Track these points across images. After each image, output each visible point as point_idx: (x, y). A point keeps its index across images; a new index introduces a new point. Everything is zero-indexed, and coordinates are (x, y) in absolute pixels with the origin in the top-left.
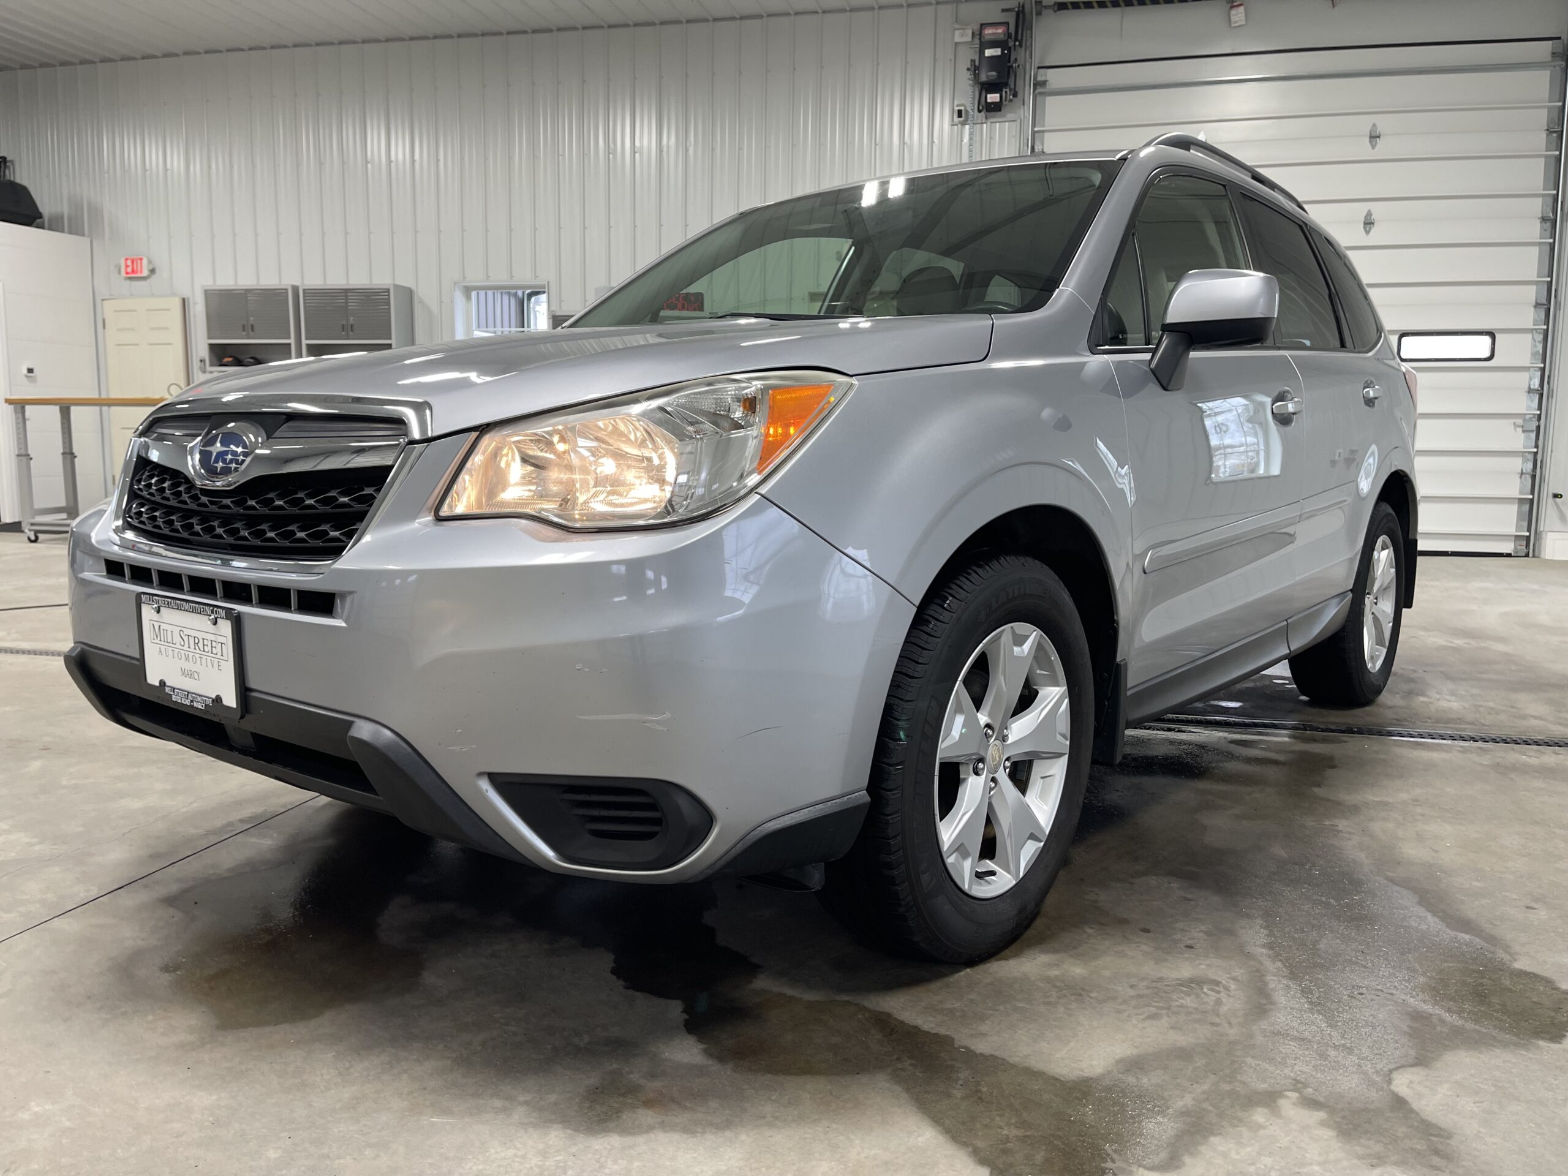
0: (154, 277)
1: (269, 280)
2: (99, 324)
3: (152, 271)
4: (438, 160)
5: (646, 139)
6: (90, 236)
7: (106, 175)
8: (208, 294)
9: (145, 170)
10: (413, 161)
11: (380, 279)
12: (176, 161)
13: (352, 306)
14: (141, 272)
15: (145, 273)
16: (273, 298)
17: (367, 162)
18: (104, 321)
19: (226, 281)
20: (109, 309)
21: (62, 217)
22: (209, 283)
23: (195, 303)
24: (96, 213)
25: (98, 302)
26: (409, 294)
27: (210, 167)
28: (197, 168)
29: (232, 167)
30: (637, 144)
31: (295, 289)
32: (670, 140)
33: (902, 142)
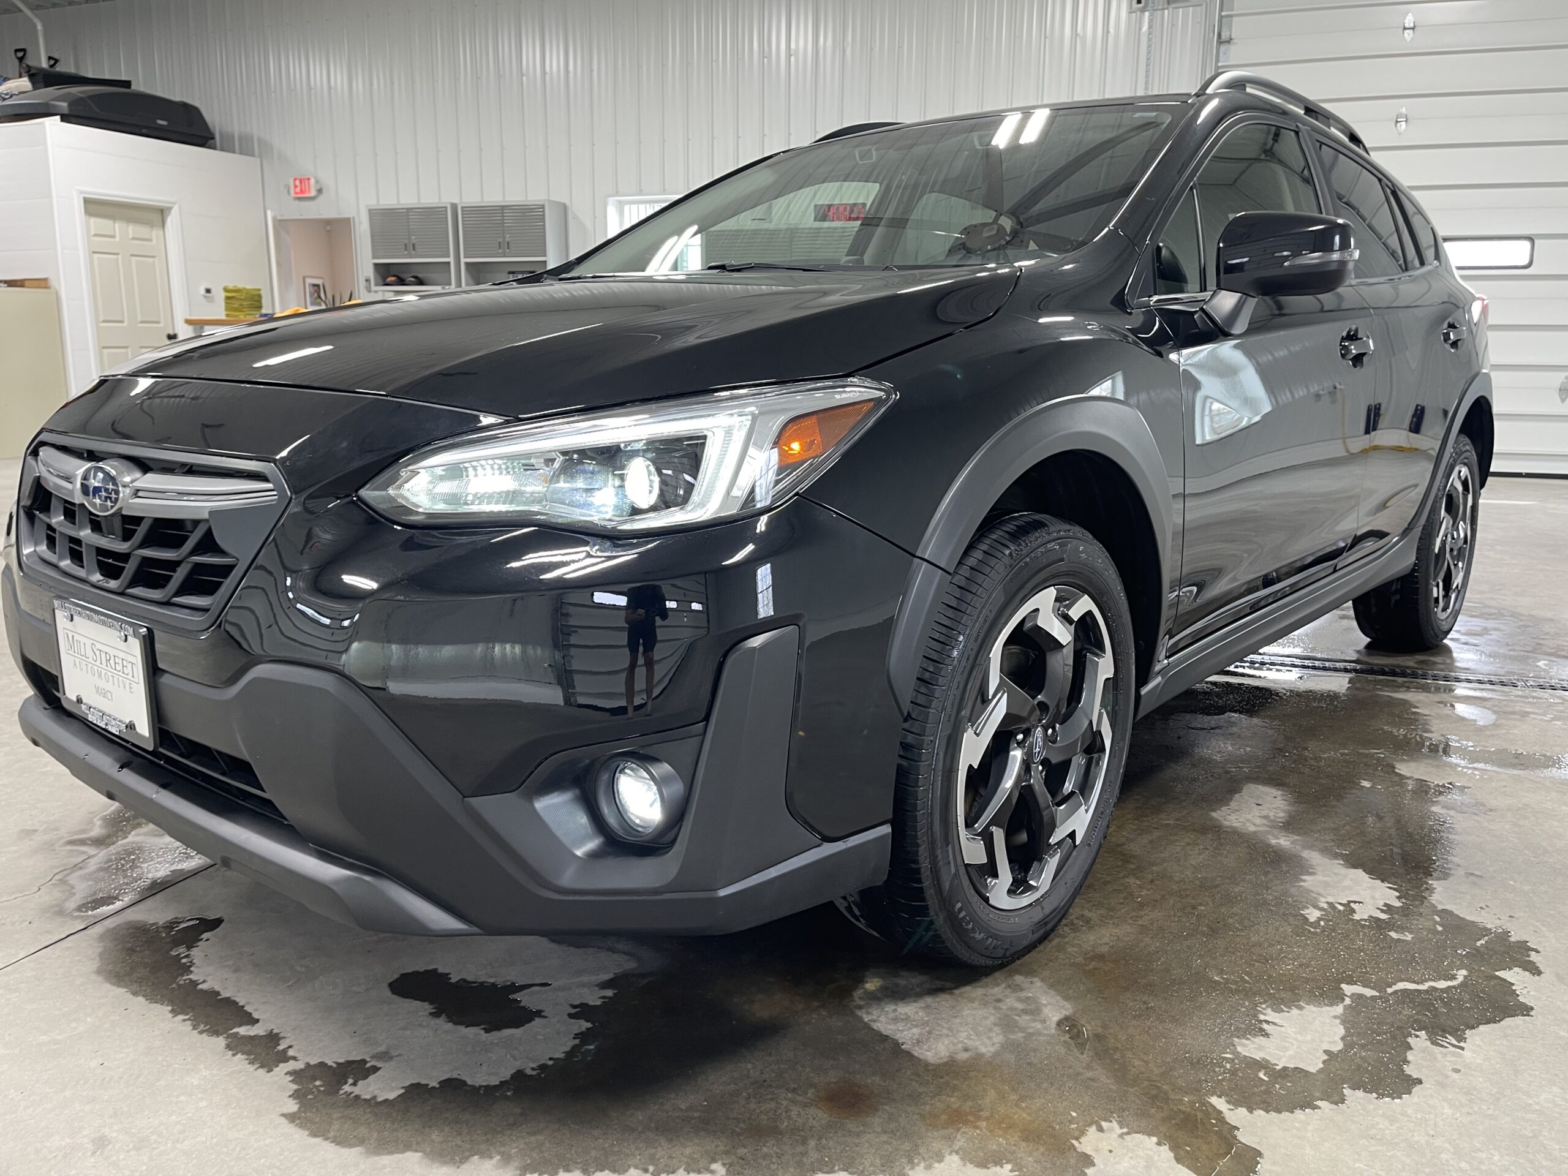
0: (321, 198)
1: (429, 199)
3: (320, 191)
4: (592, 71)
5: (802, 40)
6: (261, 157)
7: (273, 95)
8: (373, 213)
9: (309, 89)
10: (567, 72)
11: (536, 195)
12: (339, 78)
13: (508, 223)
14: (309, 192)
15: (313, 193)
16: (433, 216)
17: (522, 75)
19: (389, 201)
22: (373, 203)
23: (360, 223)
26: (563, 210)
27: (371, 85)
28: (359, 85)
29: (392, 84)
30: (793, 46)
31: (454, 207)
33: (1075, 34)
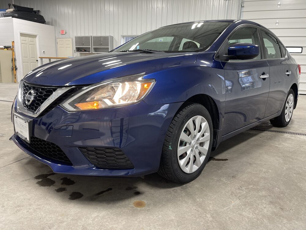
0: (66, 34)
1: (87, 35)
2: (56, 43)
3: (66, 33)
4: (118, 10)
5: (160, 5)
6: (55, 26)
7: (57, 14)
8: (76, 38)
9: (64, 13)
10: (114, 10)
11: (107, 35)
12: (70, 11)
13: (102, 40)
15: (65, 33)
16: (87, 38)
17: (105, 11)
18: (57, 43)
19: (79, 35)
20: (58, 40)
21: (49, 22)
22: (75, 35)
23: (74, 39)
24: (56, 21)
25: (56, 39)
26: (112, 38)
27: (76, 12)
28: (74, 13)
29: (80, 12)
30: (158, 6)
31: (91, 36)
32: (164, 5)
33: (213, 5)
